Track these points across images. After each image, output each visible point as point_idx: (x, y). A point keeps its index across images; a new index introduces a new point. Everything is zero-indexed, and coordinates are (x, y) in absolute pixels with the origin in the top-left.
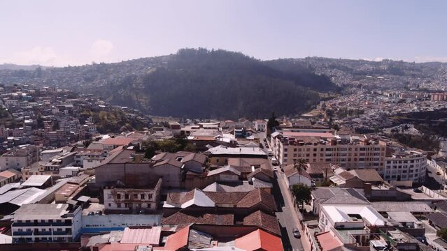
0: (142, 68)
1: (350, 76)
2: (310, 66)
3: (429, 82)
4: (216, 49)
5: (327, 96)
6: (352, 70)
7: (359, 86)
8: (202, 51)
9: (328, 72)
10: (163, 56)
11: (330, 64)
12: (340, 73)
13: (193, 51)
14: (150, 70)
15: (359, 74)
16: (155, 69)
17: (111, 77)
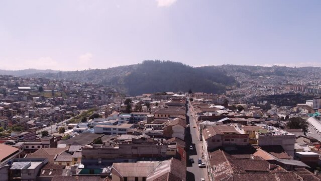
0: (122, 72)
1: (249, 76)
2: (224, 70)
3: (299, 80)
4: (166, 61)
5: (230, 88)
6: (250, 73)
7: (252, 83)
8: (157, 62)
9: (235, 74)
10: (133, 65)
11: (237, 69)
12: (243, 75)
13: (152, 62)
14: (127, 74)
15: (255, 75)
16: (129, 73)
17: (104, 78)
